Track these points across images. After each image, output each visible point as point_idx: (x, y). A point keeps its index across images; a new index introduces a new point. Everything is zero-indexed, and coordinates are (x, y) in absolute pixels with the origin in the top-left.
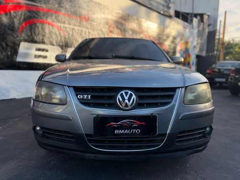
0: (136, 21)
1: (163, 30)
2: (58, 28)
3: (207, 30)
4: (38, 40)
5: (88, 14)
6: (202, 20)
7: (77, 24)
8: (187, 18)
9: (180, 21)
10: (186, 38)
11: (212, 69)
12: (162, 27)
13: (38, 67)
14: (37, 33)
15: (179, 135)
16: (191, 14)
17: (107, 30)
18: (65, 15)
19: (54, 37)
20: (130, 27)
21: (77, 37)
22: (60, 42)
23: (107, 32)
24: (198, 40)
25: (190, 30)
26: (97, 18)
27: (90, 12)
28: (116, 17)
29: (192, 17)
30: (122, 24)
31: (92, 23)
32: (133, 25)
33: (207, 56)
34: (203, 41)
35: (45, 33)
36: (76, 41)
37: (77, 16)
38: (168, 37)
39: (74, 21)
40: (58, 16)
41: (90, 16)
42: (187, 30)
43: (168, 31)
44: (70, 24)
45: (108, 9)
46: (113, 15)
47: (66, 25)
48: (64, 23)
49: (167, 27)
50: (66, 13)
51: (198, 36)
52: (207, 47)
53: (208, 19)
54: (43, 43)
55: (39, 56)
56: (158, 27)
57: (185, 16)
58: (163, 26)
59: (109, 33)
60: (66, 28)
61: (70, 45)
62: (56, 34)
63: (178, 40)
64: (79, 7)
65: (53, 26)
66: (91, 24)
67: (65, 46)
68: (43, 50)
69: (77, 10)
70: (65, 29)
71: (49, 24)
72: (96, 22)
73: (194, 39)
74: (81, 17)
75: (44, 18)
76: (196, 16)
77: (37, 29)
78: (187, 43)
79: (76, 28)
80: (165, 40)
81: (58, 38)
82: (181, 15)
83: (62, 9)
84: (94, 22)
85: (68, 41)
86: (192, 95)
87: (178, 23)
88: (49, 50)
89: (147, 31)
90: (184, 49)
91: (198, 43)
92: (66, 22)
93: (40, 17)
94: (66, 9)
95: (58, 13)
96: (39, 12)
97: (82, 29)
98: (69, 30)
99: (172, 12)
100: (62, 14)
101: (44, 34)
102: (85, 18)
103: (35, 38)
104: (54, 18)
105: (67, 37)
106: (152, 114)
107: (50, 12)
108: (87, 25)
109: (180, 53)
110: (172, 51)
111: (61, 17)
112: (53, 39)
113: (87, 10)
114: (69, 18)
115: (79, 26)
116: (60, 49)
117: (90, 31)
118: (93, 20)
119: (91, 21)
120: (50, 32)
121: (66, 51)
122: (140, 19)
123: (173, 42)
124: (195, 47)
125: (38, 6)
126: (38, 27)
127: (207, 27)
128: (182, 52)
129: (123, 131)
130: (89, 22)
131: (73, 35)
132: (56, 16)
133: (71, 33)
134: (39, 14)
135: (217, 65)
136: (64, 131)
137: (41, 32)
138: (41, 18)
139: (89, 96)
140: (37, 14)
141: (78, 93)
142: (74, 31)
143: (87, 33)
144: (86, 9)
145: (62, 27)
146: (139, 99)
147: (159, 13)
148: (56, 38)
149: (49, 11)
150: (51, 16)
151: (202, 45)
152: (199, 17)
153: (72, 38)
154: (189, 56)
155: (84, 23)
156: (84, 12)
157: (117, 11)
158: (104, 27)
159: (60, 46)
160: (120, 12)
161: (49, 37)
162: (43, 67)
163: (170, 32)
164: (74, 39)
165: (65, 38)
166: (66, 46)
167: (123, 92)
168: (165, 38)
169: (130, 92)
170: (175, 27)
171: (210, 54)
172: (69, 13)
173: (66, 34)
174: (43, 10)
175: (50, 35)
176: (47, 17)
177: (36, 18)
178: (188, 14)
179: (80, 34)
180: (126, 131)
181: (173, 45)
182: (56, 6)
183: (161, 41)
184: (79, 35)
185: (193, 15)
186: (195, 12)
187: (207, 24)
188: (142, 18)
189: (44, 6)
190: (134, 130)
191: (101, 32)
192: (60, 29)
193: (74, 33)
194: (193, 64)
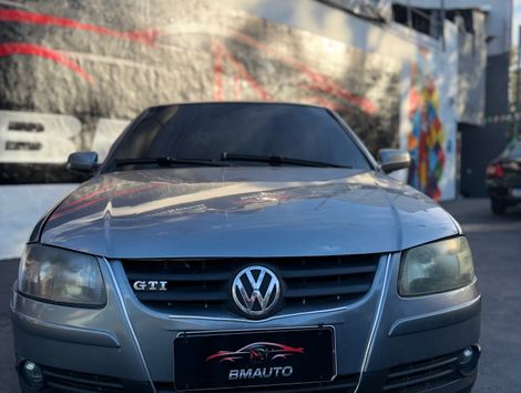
0: (287, 39)
1: (363, 60)
2: (70, 66)
3: (484, 54)
4: (15, 100)
5: (152, 24)
6: (468, 26)
7: (123, 53)
8: (427, 22)
9: (407, 31)
10: (427, 77)
11: (500, 163)
12: (359, 50)
13: (16, 175)
14: (11, 83)
15: (391, 376)
16: (438, 11)
17: (207, 65)
18: (88, 28)
19: (58, 89)
20: (270, 55)
21: (123, 86)
22: (76, 104)
23: (207, 70)
24: (459, 82)
25: (436, 54)
26: (180, 35)
27: (158, 19)
28: (229, 28)
29: (439, 19)
30: (247, 48)
31: (166, 47)
32: (278, 49)
33: (487, 124)
34: (475, 85)
35: (35, 80)
36: (122, 98)
37: (121, 31)
38: (376, 78)
39: (114, 44)
40: (71, 33)
41: (159, 28)
42: (430, 56)
43: (374, 61)
44: (104, 54)
45: (207, 7)
46: (221, 24)
47: (94, 57)
48: (88, 50)
49: (373, 51)
50: (92, 24)
51: (460, 71)
52: (487, 99)
53: (486, 21)
54: (30, 107)
55: (19, 145)
56: (348, 51)
57: (420, 18)
58: (361, 47)
59: (211, 74)
60: (92, 63)
61: (104, 110)
62: (65, 80)
63: (404, 85)
64: (128, 6)
65: (55, 60)
66: (162, 50)
67: (90, 114)
68: (29, 127)
69: (122, 13)
70: (89, 66)
71: (46, 55)
72: (177, 45)
73: (448, 79)
74: (134, 33)
75: (33, 41)
76: (451, 15)
77: (12, 71)
78: (430, 91)
79: (120, 62)
80: (369, 86)
81: (69, 92)
82: (409, 16)
83: (80, 13)
84: (169, 44)
85: (99, 98)
86: (425, 266)
87: (403, 37)
88: (47, 127)
89: (317, 65)
90: (421, 109)
91: (460, 92)
92: (93, 47)
93: (20, 39)
94: (92, 13)
95: (71, 23)
96: (17, 23)
97: (138, 65)
98: (101, 69)
99: (385, 10)
100: (83, 27)
101: (31, 83)
102: (146, 36)
103: (8, 94)
104: (58, 38)
105: (96, 89)
106: (320, 325)
107: (49, 24)
108: (152, 55)
109: (411, 119)
110: (388, 115)
111: (80, 34)
112: (57, 95)
113: (151, 13)
114: (102, 37)
115: (128, 57)
116: (76, 121)
117: (159, 70)
118: (166, 40)
119: (162, 42)
120: (49, 78)
121: (95, 128)
122: (298, 32)
123: (390, 90)
124: (452, 101)
125: (14, 8)
126: (16, 65)
127: (484, 44)
128: (417, 118)
129: (250, 372)
130: (157, 44)
131: (112, 83)
132: (65, 34)
133: (107, 77)
134: (17, 30)
135: (515, 151)
136: (100, 376)
137: (24, 79)
138: (24, 40)
139: (163, 283)
140: (12, 30)
141: (133, 276)
142: (115, 70)
143: (153, 76)
144: (148, 11)
145: (81, 63)
146: (289, 288)
147: (350, 12)
148: (66, 93)
149: (44, 19)
150: (52, 33)
151: (471, 94)
152: (459, 20)
153: (110, 92)
154: (438, 126)
155: (144, 49)
156: (142, 20)
157: (234, 14)
158: (199, 58)
159: (75, 114)
160: (242, 14)
161: (45, 92)
162: (29, 173)
163: (381, 63)
164: (116, 94)
165: (91, 92)
166: (92, 114)
167: (247, 271)
168: (367, 79)
169: (264, 270)
170: (395, 48)
171: (496, 119)
172: (102, 23)
173: (93, 80)
174: (29, 17)
175: (49, 84)
176: (41, 37)
177: (10, 40)
178: (428, 12)
179: (133, 80)
180: (258, 373)
181: (391, 100)
182: (66, 5)
183: (356, 90)
184: (130, 81)
185: (443, 14)
186: (450, 5)
187: (484, 37)
188: (301, 29)
189: (31, 8)
190: (277, 369)
191: (190, 73)
192: (74, 67)
193: (116, 77)
194: (449, 148)
